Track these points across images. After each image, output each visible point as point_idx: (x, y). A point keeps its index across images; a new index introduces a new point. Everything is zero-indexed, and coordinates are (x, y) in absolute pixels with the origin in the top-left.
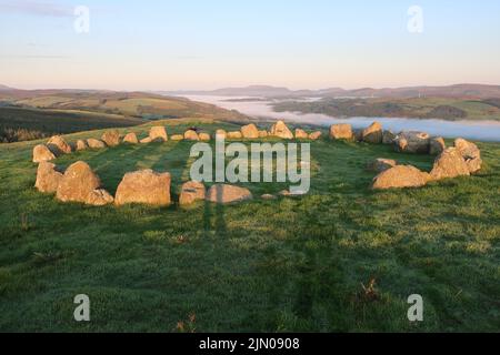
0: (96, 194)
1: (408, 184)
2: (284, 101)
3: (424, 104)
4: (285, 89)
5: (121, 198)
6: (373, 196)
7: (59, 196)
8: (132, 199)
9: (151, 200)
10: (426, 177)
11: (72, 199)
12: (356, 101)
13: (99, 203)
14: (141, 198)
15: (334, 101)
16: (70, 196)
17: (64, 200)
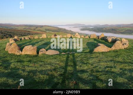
0: (18, 52)
1: (103, 51)
2: (84, 28)
4: (84, 25)
5: (23, 53)
6: (92, 54)
7: (9, 52)
8: (26, 53)
9: (31, 54)
10: (109, 49)
11: (12, 53)
12: (104, 28)
13: (18, 54)
14: (28, 53)
15: (98, 28)
16: (11, 52)
17: (10, 53)
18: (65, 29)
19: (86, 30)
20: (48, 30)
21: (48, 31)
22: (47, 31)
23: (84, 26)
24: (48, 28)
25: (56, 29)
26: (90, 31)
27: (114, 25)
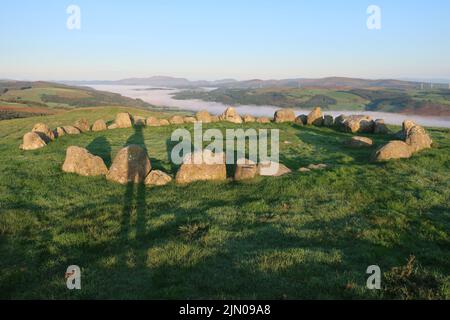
3: (302, 93)
5: (186, 176)
7: (115, 177)
8: (197, 177)
11: (130, 180)
12: (249, 90)
14: (206, 176)
15: (230, 91)
17: (121, 181)
18: (119, 95)
19: (189, 98)
20: (55, 99)
21: (56, 104)
22: (47, 104)
23: (187, 84)
24: (54, 91)
25: (85, 94)
26: (206, 100)
27: (278, 82)
